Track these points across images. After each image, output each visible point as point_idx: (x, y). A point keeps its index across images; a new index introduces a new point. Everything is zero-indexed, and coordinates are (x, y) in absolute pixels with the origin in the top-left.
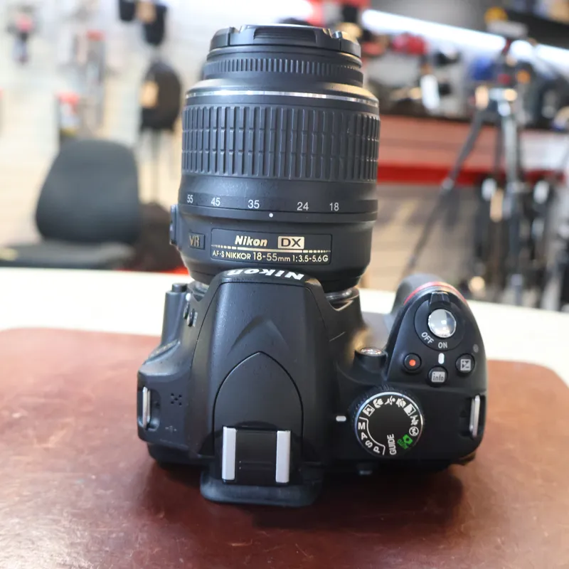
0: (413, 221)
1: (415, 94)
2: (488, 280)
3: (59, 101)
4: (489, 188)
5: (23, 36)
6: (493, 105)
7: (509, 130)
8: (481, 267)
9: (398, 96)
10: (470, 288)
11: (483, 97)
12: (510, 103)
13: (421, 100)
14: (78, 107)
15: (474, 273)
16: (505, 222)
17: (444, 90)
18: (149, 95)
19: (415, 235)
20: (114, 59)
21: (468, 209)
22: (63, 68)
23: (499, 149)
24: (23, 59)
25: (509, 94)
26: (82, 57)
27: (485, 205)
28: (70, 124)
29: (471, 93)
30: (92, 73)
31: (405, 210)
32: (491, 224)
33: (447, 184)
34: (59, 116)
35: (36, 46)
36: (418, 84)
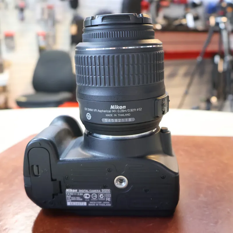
0: (186, 75)
1: (184, 22)
2: (218, 97)
3: (38, 35)
4: (217, 59)
5: (22, 10)
6: (217, 24)
7: (225, 34)
8: (215, 92)
9: (177, 23)
10: (211, 101)
11: (212, 21)
12: (224, 23)
13: (186, 24)
14: (46, 37)
15: (213, 95)
16: (224, 72)
17: (196, 18)
18: (74, 30)
19: (187, 80)
20: (59, 16)
21: (209, 68)
22: (39, 21)
23: (221, 42)
24: (22, 19)
25: (224, 19)
26: (46, 16)
27: (216, 66)
28: (43, 44)
29: (207, 19)
30: (50, 23)
31: (182, 70)
32: (219, 74)
33: (199, 59)
34: (38, 41)
35: (27, 13)
36: (185, 17)
